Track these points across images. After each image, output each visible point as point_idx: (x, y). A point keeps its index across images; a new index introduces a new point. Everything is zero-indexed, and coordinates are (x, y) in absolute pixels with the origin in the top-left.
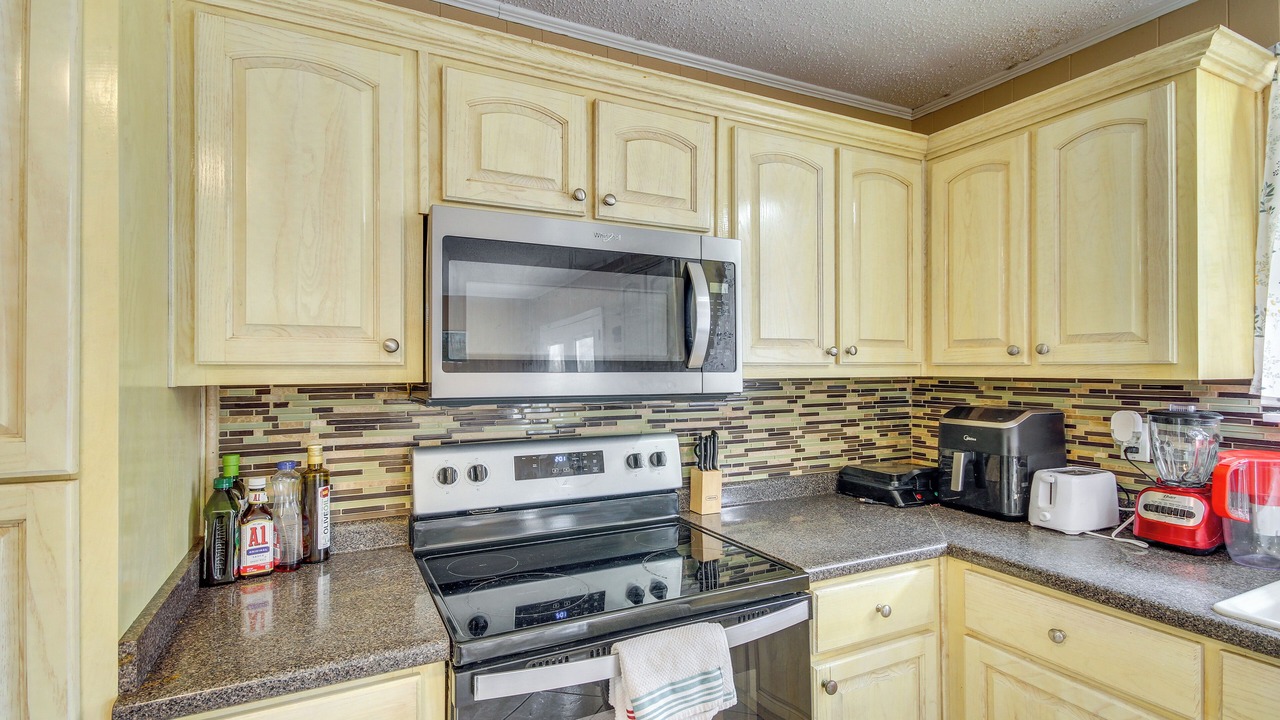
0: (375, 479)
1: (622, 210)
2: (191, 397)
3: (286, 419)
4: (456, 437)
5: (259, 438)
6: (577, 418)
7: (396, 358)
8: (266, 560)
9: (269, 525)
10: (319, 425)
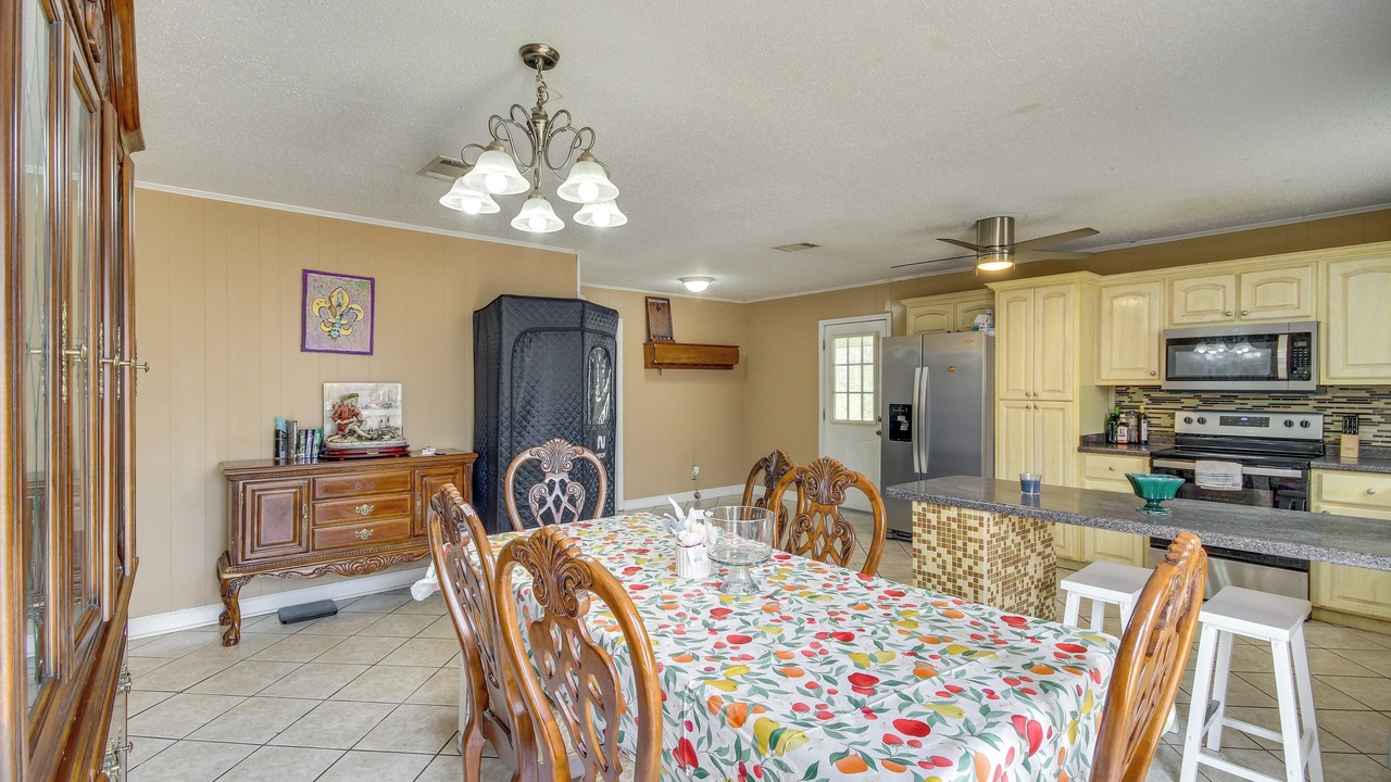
0: (1165, 420)
1: (1253, 315)
2: (1105, 389)
3: (1135, 398)
4: (1200, 408)
5: (1126, 403)
6: (1266, 403)
7: (1156, 377)
8: (1125, 439)
9: (1126, 429)
10: (1146, 400)
